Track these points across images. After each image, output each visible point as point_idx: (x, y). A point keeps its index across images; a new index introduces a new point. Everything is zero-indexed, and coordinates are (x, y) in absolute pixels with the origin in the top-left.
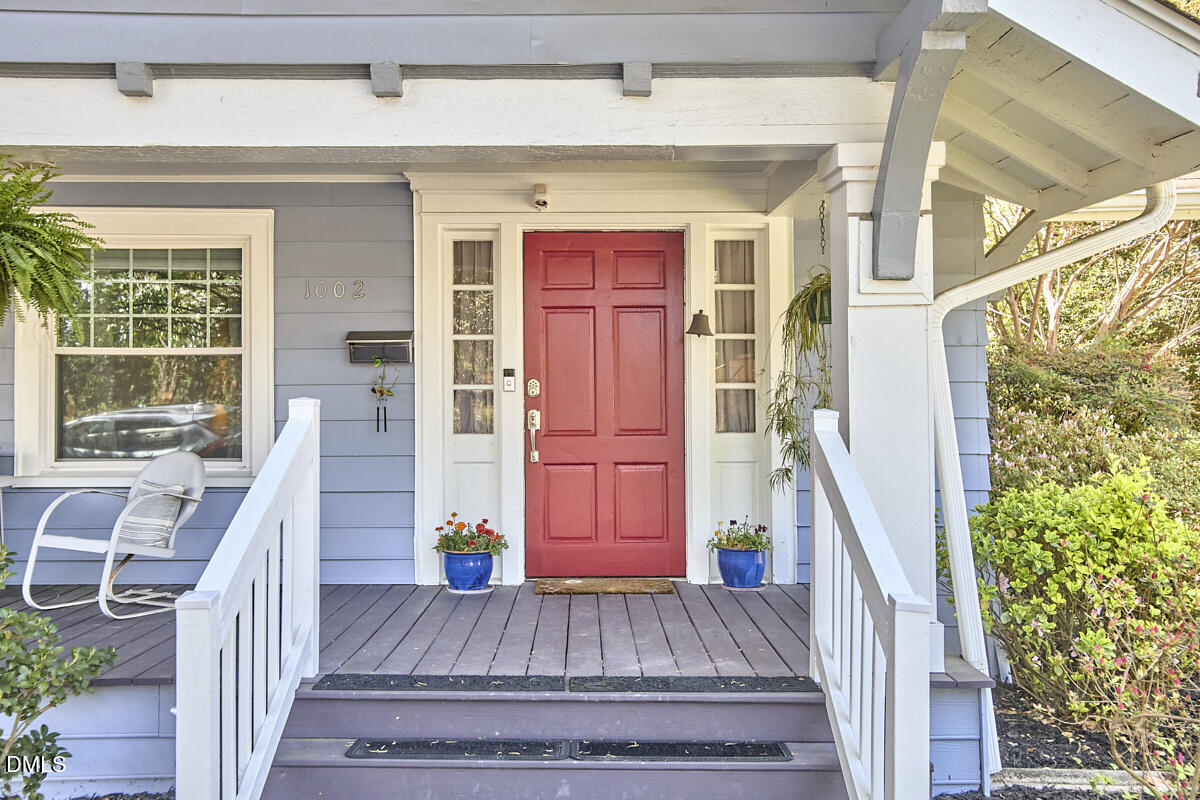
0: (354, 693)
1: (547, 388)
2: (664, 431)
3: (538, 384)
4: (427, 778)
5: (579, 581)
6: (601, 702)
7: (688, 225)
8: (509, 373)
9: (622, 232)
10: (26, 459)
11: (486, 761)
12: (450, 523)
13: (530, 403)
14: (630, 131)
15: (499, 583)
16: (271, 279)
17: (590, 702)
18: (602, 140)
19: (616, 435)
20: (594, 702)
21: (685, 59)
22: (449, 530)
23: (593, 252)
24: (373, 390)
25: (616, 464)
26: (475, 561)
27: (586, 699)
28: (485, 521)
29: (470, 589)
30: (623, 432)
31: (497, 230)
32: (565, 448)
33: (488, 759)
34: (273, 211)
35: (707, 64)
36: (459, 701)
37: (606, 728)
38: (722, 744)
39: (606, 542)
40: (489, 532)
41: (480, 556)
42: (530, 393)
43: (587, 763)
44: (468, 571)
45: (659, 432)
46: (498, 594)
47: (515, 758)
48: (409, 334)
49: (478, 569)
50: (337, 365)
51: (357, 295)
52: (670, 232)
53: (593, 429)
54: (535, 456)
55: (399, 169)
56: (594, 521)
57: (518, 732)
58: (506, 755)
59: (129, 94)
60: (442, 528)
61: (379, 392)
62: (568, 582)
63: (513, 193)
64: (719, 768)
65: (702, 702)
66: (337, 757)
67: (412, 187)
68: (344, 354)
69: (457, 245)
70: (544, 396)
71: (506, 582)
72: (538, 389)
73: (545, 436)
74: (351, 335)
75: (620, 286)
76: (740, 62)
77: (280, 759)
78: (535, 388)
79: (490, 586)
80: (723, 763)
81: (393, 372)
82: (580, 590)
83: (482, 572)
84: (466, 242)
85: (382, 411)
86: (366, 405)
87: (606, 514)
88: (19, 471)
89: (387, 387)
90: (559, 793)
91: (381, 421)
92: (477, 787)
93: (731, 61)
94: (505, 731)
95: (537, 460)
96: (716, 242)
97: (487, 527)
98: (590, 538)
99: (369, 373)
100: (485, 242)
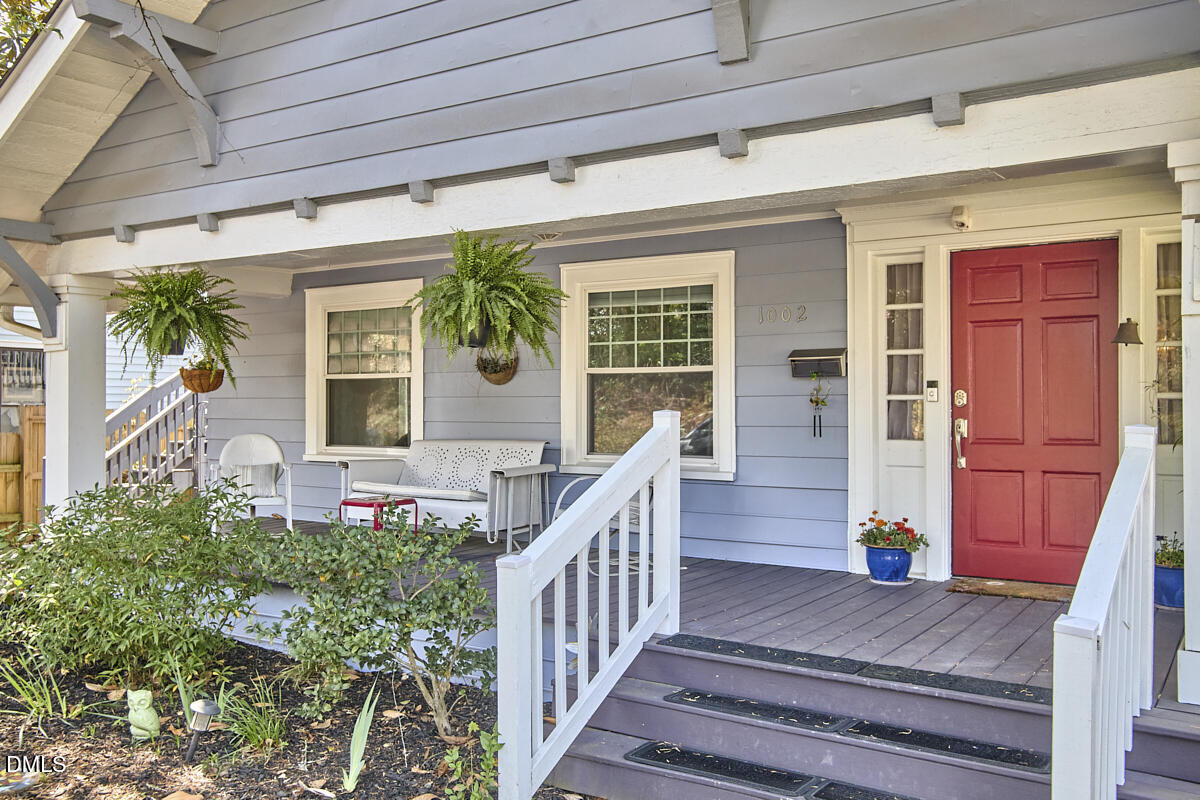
0: (685, 650)
1: (975, 398)
2: (1096, 441)
3: (965, 395)
4: (719, 728)
5: (1001, 583)
6: (882, 689)
7: (1120, 232)
8: (932, 384)
9: (1051, 244)
10: (569, 453)
11: (765, 722)
12: (871, 520)
13: (957, 412)
14: (944, 159)
15: (924, 578)
16: (733, 308)
17: (872, 687)
18: (918, 172)
19: (1045, 444)
20: (875, 688)
21: (996, 82)
22: (870, 526)
23: (1021, 266)
24: (811, 401)
25: (1045, 472)
26: (893, 555)
27: (868, 684)
28: (906, 520)
29: (887, 580)
30: (1053, 442)
31: (922, 252)
32: (991, 456)
33: (767, 720)
34: (733, 252)
35: (1032, 82)
36: (762, 669)
37: (887, 713)
38: (994, 747)
39: (1033, 548)
40: (910, 531)
41: (896, 551)
42: (956, 403)
43: (848, 739)
44: (885, 564)
45: (1090, 443)
46: (922, 588)
47: (792, 724)
48: (843, 351)
49: (893, 563)
50: (783, 378)
51: (800, 318)
52: (1103, 240)
53: (1021, 439)
54: (962, 462)
55: (832, 207)
56: (1021, 527)
57: (812, 704)
58: (786, 721)
59: (560, 181)
60: (865, 524)
61: (816, 402)
62: (990, 583)
63: (935, 217)
64: (969, 766)
65: (978, 704)
66: (657, 698)
67: (843, 221)
68: (788, 370)
69: (891, 269)
70: (971, 405)
71: (930, 578)
72: (965, 399)
73: (972, 443)
74: (794, 353)
75: (1049, 297)
76: (1053, 76)
77: (617, 692)
78: (962, 398)
79: (910, 579)
80: (974, 763)
81: (828, 385)
82: (997, 592)
83: (898, 566)
84: (899, 265)
85: (817, 418)
86: (807, 413)
87: (1034, 520)
88: (564, 461)
89: (822, 398)
90: (824, 761)
91: (817, 428)
92: (758, 743)
93: (1046, 76)
94: (801, 702)
95: (964, 465)
96: (1159, 246)
97: (907, 525)
98: (1017, 543)
99: (808, 385)
100: (916, 264)
